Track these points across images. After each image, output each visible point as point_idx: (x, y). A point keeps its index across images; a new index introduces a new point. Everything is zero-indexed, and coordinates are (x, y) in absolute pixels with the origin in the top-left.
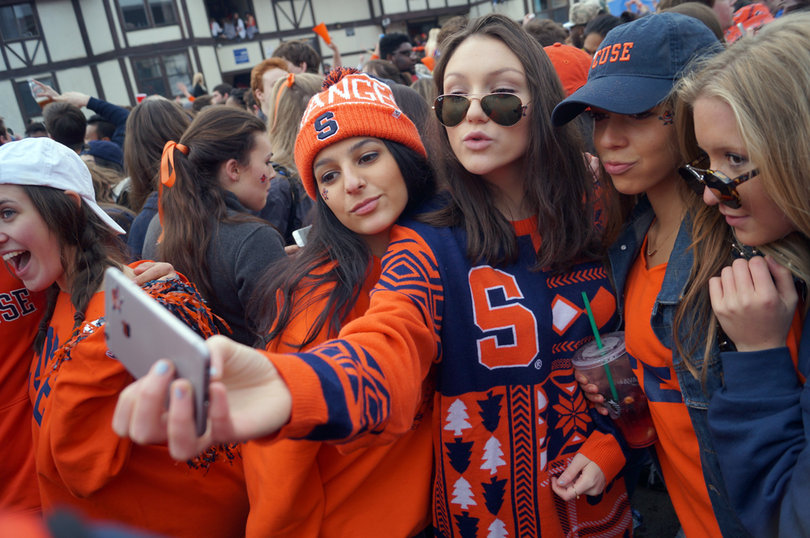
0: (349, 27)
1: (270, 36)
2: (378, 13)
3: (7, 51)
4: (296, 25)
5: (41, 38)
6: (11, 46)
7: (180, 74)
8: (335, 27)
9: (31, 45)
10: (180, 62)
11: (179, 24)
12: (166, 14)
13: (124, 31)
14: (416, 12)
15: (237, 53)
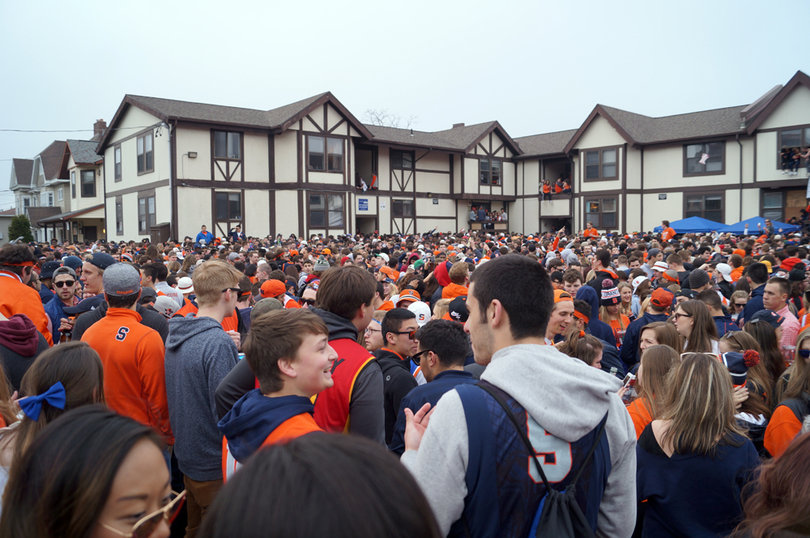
0: (435, 197)
1: (385, 193)
2: (457, 190)
3: (215, 165)
4: (403, 188)
5: (241, 161)
6: (219, 162)
7: (336, 211)
8: (427, 195)
9: (233, 165)
10: (337, 202)
11: (343, 173)
12: (335, 165)
13: (307, 171)
14: (484, 195)
15: (361, 202)
